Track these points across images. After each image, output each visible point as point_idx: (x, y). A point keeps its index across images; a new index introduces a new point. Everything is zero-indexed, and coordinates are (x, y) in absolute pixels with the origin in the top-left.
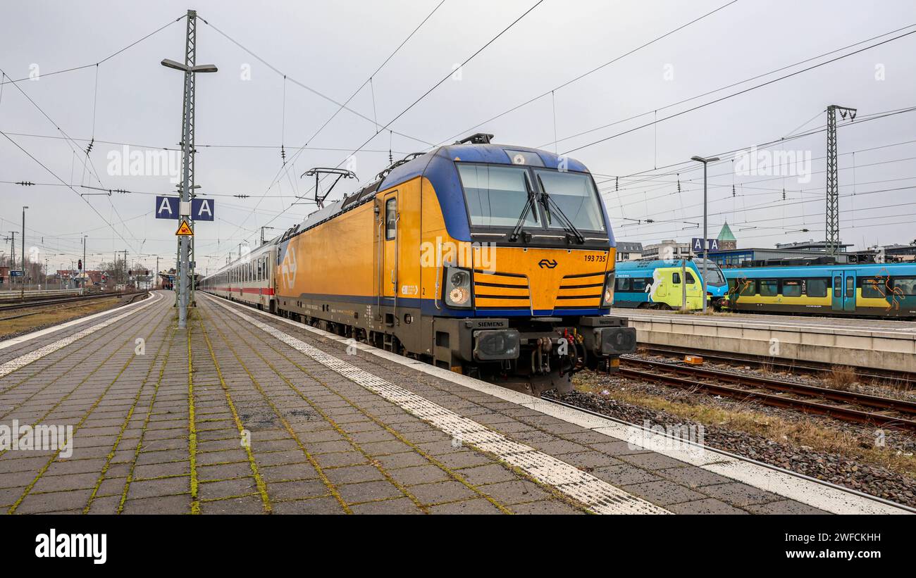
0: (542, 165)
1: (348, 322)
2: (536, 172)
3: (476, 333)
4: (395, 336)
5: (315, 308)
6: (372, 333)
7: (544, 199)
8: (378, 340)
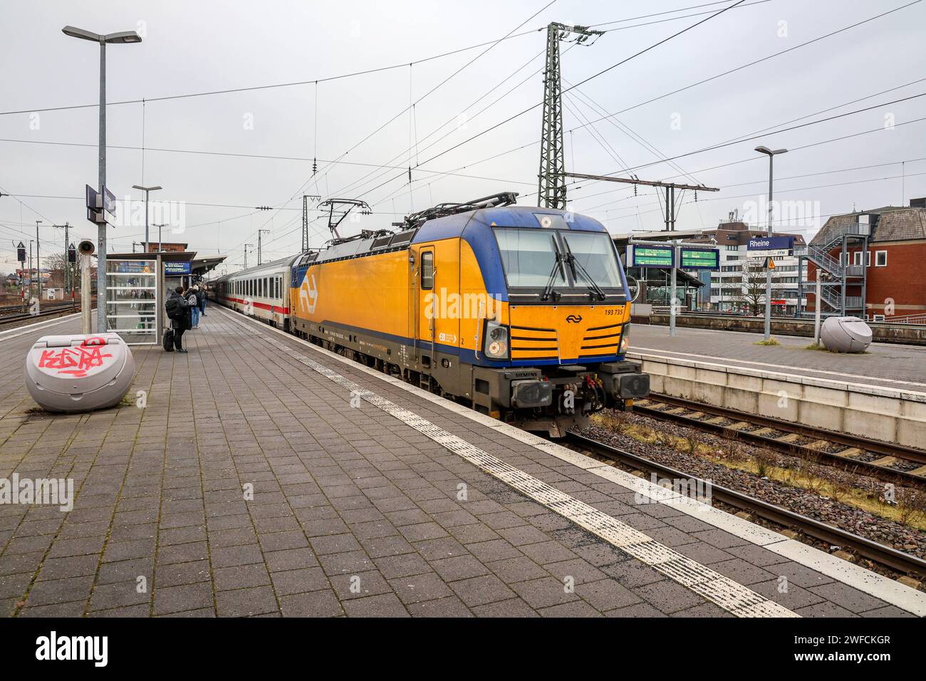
0: (567, 228)
1: (379, 356)
2: (563, 235)
3: (514, 383)
4: (433, 378)
5: (341, 336)
6: (406, 370)
7: (570, 259)
8: (414, 378)
